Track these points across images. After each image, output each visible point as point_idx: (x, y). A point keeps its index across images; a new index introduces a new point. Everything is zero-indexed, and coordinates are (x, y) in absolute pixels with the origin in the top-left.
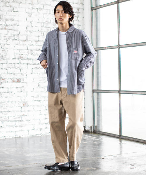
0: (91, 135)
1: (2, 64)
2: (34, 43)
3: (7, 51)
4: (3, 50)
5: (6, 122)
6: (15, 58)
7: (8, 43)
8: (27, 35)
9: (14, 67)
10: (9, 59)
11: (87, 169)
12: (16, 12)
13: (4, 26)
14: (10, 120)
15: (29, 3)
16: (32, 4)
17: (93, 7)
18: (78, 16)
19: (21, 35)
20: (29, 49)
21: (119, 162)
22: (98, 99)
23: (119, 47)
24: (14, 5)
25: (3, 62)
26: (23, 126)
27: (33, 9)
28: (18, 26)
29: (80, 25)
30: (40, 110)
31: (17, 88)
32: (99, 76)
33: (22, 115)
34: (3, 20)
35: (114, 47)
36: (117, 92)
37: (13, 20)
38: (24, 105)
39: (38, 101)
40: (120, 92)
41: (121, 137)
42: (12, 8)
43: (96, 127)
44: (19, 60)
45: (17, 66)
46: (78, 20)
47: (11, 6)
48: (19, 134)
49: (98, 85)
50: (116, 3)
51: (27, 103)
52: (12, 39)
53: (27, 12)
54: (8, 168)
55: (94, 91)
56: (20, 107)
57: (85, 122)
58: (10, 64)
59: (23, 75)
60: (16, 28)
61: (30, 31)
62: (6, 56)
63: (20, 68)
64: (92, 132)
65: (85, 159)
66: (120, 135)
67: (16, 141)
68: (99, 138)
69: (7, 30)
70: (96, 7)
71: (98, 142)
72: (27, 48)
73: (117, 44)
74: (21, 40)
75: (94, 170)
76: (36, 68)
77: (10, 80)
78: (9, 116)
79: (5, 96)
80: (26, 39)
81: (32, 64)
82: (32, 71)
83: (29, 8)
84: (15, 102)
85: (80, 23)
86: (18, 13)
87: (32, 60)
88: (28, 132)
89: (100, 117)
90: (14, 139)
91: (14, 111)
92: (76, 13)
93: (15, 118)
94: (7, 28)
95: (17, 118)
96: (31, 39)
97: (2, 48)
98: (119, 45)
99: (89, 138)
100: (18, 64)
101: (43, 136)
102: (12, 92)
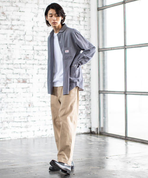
0: (97, 136)
1: (8, 64)
2: (40, 43)
3: (13, 51)
4: (9, 51)
5: (11, 123)
6: (21, 59)
7: (14, 43)
8: (33, 35)
9: (20, 67)
10: (15, 59)
11: (91, 168)
12: (22, 12)
13: (11, 26)
14: (15, 120)
15: (35, 3)
16: (38, 4)
17: (99, 7)
18: (84, 16)
19: (27, 35)
20: (34, 49)
21: (124, 162)
22: (104, 100)
23: (125, 47)
24: (20, 5)
25: (9, 62)
26: (28, 127)
27: (40, 9)
28: (24, 26)
29: (86, 26)
30: (46, 111)
31: (23, 88)
32: (106, 77)
33: (28, 116)
34: (9, 20)
35: (120, 48)
36: (123, 93)
37: (19, 20)
38: (29, 105)
39: (44, 102)
40: (125, 93)
41: (126, 139)
42: (18, 8)
43: (102, 128)
44: (25, 60)
45: (22, 66)
46: (84, 21)
47: (17, 6)
48: (24, 135)
49: (104, 86)
50: (123, 4)
51: (33, 104)
52: (18, 39)
53: (33, 13)
54: (13, 167)
55: (100, 92)
56: (26, 107)
57: (91, 123)
58: (16, 64)
59: (29, 75)
60: (22, 28)
61: (36, 31)
62: (12, 56)
63: (26, 68)
64: (97, 134)
65: (90, 159)
66: (126, 137)
67: (21, 142)
68: (104, 139)
69: (13, 30)
70: (103, 7)
71: (104, 143)
72: (33, 48)
73: (123, 45)
74: (27, 41)
75: (98, 169)
76: (42, 68)
77: (16, 81)
78: (14, 117)
79: (11, 97)
80: (32, 39)
81: (38, 65)
82: (38, 72)
83: (35, 8)
84: (20, 103)
85: (86, 24)
86: (24, 12)
87: (37, 61)
88: (34, 133)
89: (106, 118)
90: (20, 140)
91: (19, 112)
92: (83, 13)
93: (20, 119)
94: (13, 28)
95: (22, 119)
96: (37, 39)
97: (8, 48)
98: (125, 45)
99: (94, 139)
100: (24, 64)
101: (48, 137)
102: (17, 93)
